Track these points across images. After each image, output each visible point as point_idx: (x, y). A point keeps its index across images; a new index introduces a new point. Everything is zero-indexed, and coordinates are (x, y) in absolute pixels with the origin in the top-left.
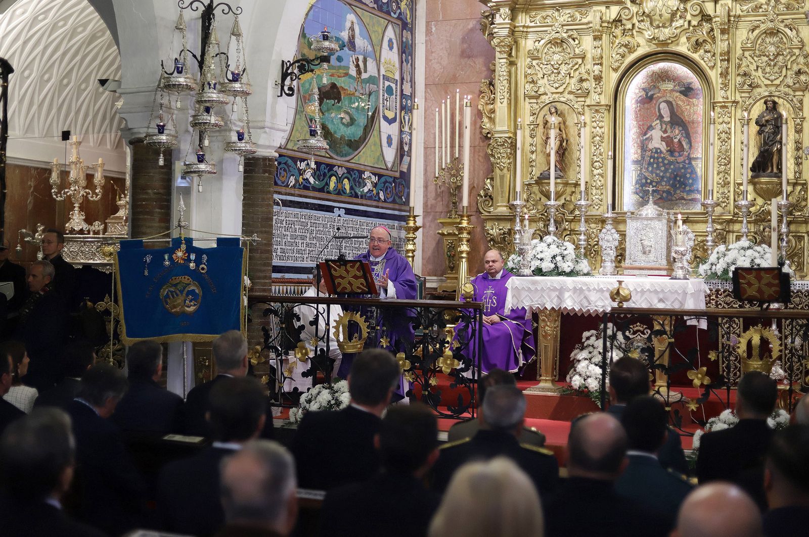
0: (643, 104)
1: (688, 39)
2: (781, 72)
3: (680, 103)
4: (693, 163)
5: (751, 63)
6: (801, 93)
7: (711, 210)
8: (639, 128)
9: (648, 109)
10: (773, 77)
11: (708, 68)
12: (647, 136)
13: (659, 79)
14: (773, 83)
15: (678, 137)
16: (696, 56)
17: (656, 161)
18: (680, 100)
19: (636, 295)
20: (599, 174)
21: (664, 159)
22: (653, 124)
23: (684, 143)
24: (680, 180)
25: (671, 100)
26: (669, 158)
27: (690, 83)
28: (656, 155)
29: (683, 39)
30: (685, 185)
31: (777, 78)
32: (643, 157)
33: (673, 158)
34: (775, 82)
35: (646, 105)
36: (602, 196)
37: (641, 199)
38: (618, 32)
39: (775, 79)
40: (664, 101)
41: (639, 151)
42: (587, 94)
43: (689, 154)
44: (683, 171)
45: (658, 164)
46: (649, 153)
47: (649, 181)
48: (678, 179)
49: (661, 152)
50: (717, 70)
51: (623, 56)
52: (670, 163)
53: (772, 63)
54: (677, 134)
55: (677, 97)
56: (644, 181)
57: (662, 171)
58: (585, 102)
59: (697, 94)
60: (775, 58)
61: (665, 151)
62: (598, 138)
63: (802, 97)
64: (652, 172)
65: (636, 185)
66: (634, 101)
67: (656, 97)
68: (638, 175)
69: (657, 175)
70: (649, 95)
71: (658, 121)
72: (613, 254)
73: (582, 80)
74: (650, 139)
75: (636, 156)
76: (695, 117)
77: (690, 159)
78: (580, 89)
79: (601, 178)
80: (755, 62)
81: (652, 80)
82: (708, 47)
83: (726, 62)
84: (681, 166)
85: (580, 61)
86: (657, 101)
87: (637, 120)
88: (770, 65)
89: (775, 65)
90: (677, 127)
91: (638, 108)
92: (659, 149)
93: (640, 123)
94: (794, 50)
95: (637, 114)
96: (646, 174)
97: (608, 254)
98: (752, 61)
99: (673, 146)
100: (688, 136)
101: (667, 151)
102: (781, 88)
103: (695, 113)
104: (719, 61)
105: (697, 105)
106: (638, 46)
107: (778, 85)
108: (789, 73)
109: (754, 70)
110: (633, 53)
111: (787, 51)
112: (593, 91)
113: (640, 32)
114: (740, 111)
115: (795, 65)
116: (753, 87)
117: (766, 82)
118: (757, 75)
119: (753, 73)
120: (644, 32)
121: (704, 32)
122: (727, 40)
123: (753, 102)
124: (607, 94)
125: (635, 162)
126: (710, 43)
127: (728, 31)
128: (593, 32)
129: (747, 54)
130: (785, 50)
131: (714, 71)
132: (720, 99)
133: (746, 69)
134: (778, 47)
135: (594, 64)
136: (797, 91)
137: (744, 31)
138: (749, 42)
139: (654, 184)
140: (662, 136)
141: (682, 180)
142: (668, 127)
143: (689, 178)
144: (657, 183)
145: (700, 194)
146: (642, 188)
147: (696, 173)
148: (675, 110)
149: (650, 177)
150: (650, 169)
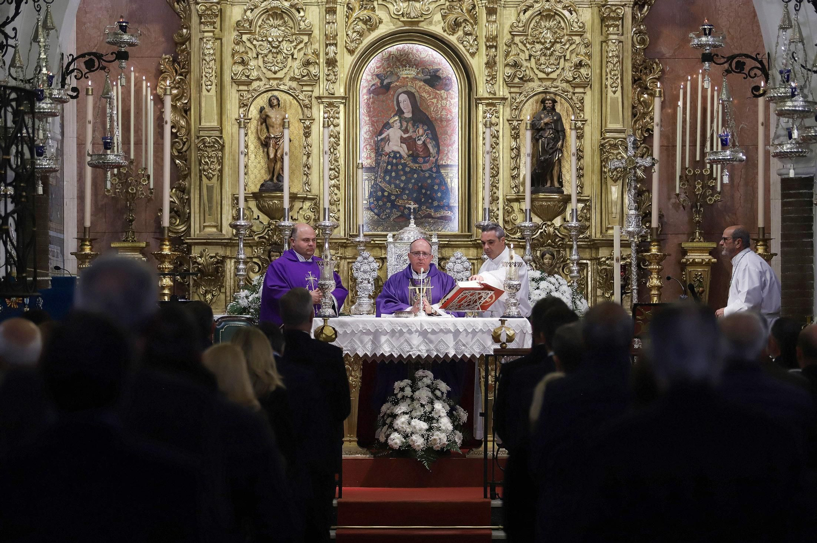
0: (378, 95)
1: (444, 17)
2: (558, 64)
3: (424, 94)
4: (442, 171)
5: (523, 51)
6: (581, 90)
8: (372, 125)
9: (383, 101)
10: (550, 70)
11: (468, 55)
12: (383, 136)
13: (398, 63)
14: (549, 77)
15: (423, 139)
16: (453, 39)
18: (425, 91)
21: (405, 165)
22: (391, 121)
23: (430, 146)
24: (426, 192)
25: (413, 90)
26: (411, 164)
27: (438, 70)
28: (394, 161)
29: (438, 17)
30: (433, 200)
31: (554, 71)
32: (378, 163)
33: (417, 165)
34: (551, 76)
35: (381, 97)
37: (376, 217)
38: (356, 4)
39: (552, 72)
40: (404, 92)
41: (373, 155)
43: (437, 160)
44: (429, 181)
45: (397, 171)
46: (385, 158)
47: (386, 194)
48: (424, 191)
49: (401, 157)
50: (481, 58)
51: (361, 35)
52: (413, 171)
53: (548, 52)
54: (421, 135)
55: (420, 87)
56: (380, 194)
57: (402, 181)
58: (312, 92)
59: (446, 85)
60: (552, 46)
61: (406, 156)
63: (583, 95)
64: (389, 183)
65: (369, 198)
66: (366, 91)
67: (394, 87)
68: (372, 187)
69: (397, 186)
70: (385, 83)
71: (396, 118)
72: (371, 288)
73: (308, 64)
74: (387, 140)
75: (369, 161)
76: (444, 113)
77: (439, 167)
78: (306, 74)
80: (528, 50)
81: (388, 64)
82: (468, 28)
83: (494, 50)
84: (427, 175)
85: (306, 39)
86: (395, 92)
87: (369, 116)
88: (545, 55)
89: (551, 55)
90: (421, 126)
91: (371, 100)
92: (399, 153)
93: (373, 119)
94: (573, 38)
95: (370, 108)
96: (383, 185)
97: (365, 289)
98: (524, 48)
99: (416, 150)
100: (435, 138)
102: (558, 83)
103: (443, 108)
104: (484, 47)
105: (445, 98)
106: (381, 22)
107: (554, 80)
108: (568, 65)
109: (526, 60)
110: (374, 31)
111: (566, 38)
112: (325, 78)
113: (384, 5)
114: (508, 109)
115: (574, 56)
116: (525, 80)
117: (541, 75)
118: (529, 66)
119: (524, 64)
120: (389, 6)
121: (465, 9)
122: (494, 22)
123: (525, 100)
124: (341, 82)
125: (367, 169)
126: (471, 24)
127: (496, 13)
128: (327, 3)
129: (517, 39)
130: (563, 36)
131: (476, 59)
132: (485, 94)
133: (516, 58)
134: (555, 33)
135: (327, 45)
136: (576, 87)
137: (513, 10)
138: (520, 24)
139: (393, 198)
140: (401, 137)
141: (428, 192)
142: (410, 125)
143: (437, 192)
144: (397, 196)
145: (452, 211)
146: (378, 203)
147: (446, 184)
148: (419, 104)
149: (388, 189)
150: (387, 178)
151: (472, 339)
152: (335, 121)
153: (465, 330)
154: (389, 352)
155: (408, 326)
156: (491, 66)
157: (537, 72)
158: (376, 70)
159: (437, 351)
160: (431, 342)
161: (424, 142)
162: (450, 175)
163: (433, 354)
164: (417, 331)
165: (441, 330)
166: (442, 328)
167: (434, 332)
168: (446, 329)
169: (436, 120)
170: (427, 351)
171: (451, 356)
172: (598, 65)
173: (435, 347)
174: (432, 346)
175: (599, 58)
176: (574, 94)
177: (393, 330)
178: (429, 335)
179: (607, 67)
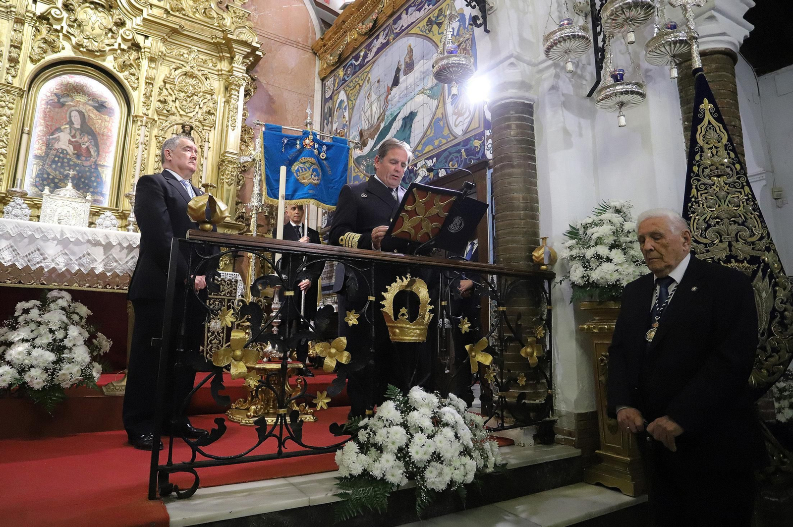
0: (54, 107)
1: (115, 59)
2: (195, 108)
3: (91, 115)
4: (99, 169)
5: (171, 95)
6: (209, 128)
8: (47, 127)
9: (58, 113)
10: (189, 111)
11: (130, 88)
12: (54, 136)
13: (74, 90)
15: (87, 144)
16: (121, 76)
17: (61, 160)
18: (93, 114)
19: (120, 251)
21: (70, 160)
22: (62, 128)
23: (92, 151)
24: (84, 181)
25: (84, 111)
26: (75, 160)
27: (105, 102)
28: (61, 155)
30: (90, 187)
31: (191, 112)
32: (47, 154)
33: (79, 161)
34: (189, 115)
35: (57, 110)
37: (40, 192)
38: (44, 29)
40: (77, 111)
41: (44, 148)
43: (96, 161)
44: (88, 174)
45: (62, 163)
46: (54, 152)
47: (51, 177)
48: (83, 180)
49: (67, 153)
50: (140, 92)
51: (45, 52)
52: (76, 165)
53: (189, 99)
54: (86, 141)
55: (89, 110)
56: (45, 176)
59: (110, 113)
60: (192, 96)
61: (71, 154)
63: (209, 131)
64: (55, 170)
65: (36, 178)
66: (44, 102)
68: (40, 170)
69: (60, 173)
70: (62, 100)
71: (67, 126)
74: (58, 139)
75: (40, 151)
76: (105, 130)
77: (97, 165)
80: (175, 94)
81: (66, 89)
82: (133, 70)
83: (151, 86)
84: (87, 169)
86: (68, 109)
87: (44, 120)
88: (186, 101)
89: (190, 102)
90: (86, 135)
91: (48, 110)
92: (66, 150)
93: (48, 123)
94: (207, 95)
95: (46, 115)
96: (49, 170)
98: (172, 93)
99: (81, 151)
100: (97, 145)
102: (193, 120)
103: (106, 127)
104: (144, 84)
105: (108, 121)
106: (63, 49)
107: (191, 118)
108: (200, 112)
109: (173, 101)
110: (56, 52)
111: (201, 94)
112: (5, 71)
113: (67, 37)
114: (156, 129)
115: (205, 106)
116: (170, 113)
117: (182, 112)
118: (174, 105)
119: (171, 103)
120: (72, 37)
121: (132, 58)
122: (154, 68)
123: (169, 125)
124: (21, 80)
125: (37, 157)
126: (135, 68)
127: (156, 62)
128: (16, 15)
129: (168, 86)
130: (200, 92)
131: (137, 92)
132: (141, 114)
133: (166, 98)
134: (195, 89)
135: (11, 46)
136: (205, 126)
137: (167, 68)
138: (172, 77)
139: (56, 180)
140: (70, 140)
141: (86, 181)
142: (78, 133)
143: (94, 181)
144: (60, 180)
145: (103, 197)
146: (43, 182)
147: (101, 178)
148: (87, 120)
149: (53, 174)
150: (54, 166)
151: (127, 255)
152: (10, 105)
153: (120, 244)
154: (10, 261)
155: (43, 232)
156: (148, 97)
157: (179, 110)
158: (55, 90)
159: (80, 264)
160: (74, 254)
161: (88, 148)
162: (105, 172)
163: (73, 269)
164: (54, 239)
165: (89, 241)
166: (90, 238)
167: (78, 242)
168: (94, 240)
169: (99, 134)
170: (67, 264)
171: (97, 272)
172: (222, 114)
173: (78, 260)
174: (74, 259)
175: (222, 111)
176: (203, 129)
177: (20, 235)
178: (71, 246)
179: (229, 114)
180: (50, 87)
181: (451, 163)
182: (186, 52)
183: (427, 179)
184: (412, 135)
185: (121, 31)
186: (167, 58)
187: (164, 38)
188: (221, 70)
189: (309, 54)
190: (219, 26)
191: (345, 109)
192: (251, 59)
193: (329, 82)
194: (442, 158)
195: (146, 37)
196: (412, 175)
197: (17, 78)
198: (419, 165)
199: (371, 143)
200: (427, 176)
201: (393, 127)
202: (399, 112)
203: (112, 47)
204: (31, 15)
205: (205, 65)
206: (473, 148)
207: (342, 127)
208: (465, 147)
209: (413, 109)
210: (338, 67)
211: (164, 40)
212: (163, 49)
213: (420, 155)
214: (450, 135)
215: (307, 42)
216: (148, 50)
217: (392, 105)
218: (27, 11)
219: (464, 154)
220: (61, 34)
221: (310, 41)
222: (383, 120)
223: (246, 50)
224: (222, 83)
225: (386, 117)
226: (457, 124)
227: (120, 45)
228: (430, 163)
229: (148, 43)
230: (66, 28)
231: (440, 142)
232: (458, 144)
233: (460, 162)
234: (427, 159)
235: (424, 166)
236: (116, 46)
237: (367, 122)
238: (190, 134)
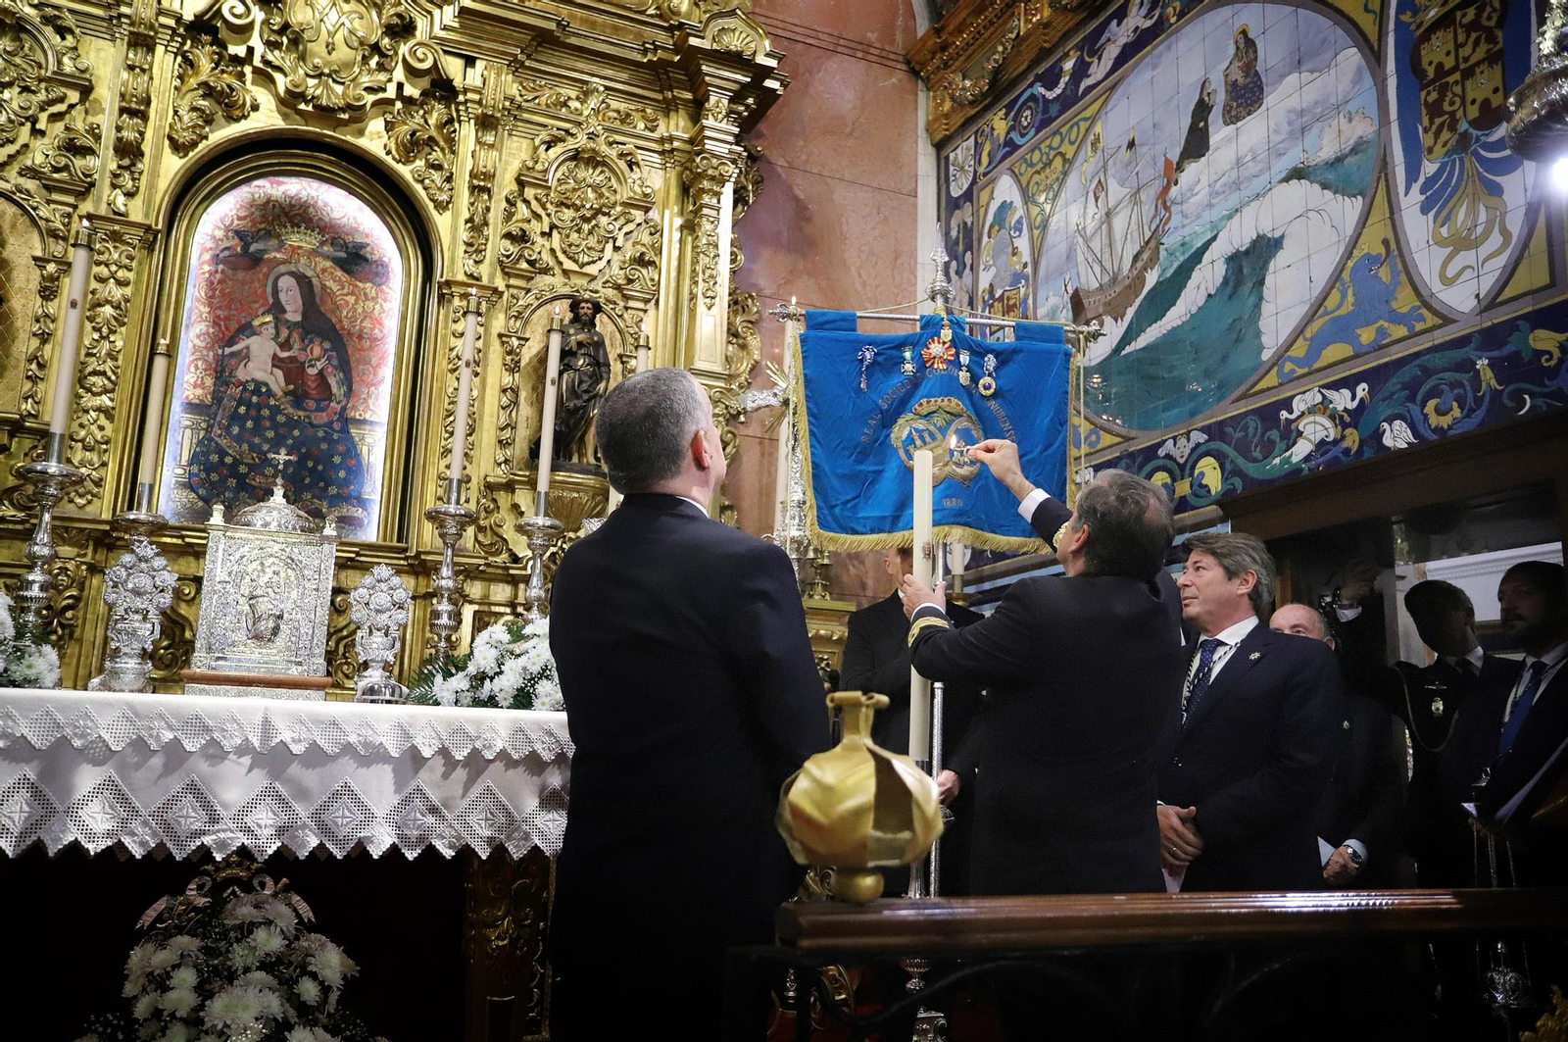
0: (234, 269)
1: (389, 126)
2: (602, 251)
3: (330, 284)
4: (353, 431)
5: (538, 217)
6: (640, 305)
7: (453, 531)
8: (215, 324)
9: (243, 283)
10: (586, 259)
11: (431, 205)
12: (236, 348)
13: (283, 219)
14: (585, 270)
15: (319, 365)
16: (405, 171)
17: (253, 412)
18: (334, 281)
20: (99, 409)
21: (276, 410)
22: (256, 323)
23: (333, 382)
25: (309, 273)
26: (290, 410)
27: (363, 246)
28: (255, 399)
29: (376, 125)
30: (329, 483)
31: (593, 262)
32: (217, 397)
33: (301, 413)
34: (587, 270)
35: (240, 274)
36: (102, 472)
37: (200, 504)
38: (203, 55)
39: (589, 263)
40: (291, 274)
41: (209, 382)
42: (84, 188)
43: (344, 409)
44: (324, 446)
45: (257, 420)
46: (235, 391)
47: (228, 460)
48: (310, 464)
49: (270, 393)
50: (456, 216)
51: (209, 121)
52: (291, 423)
53: (586, 227)
54: (317, 357)
55: (324, 270)
56: (215, 458)
57: (267, 440)
58: (75, 207)
59: (377, 274)
60: (594, 217)
61: (280, 393)
62: (108, 310)
63: (641, 314)
64: (239, 439)
65: (190, 464)
66: (207, 256)
67: (270, 260)
68: (200, 443)
69: (253, 448)
70: (252, 248)
71: (269, 318)
72: (147, 632)
73: (73, 148)
74: (245, 356)
75: (199, 392)
76: (367, 324)
77: (346, 421)
78: (66, 168)
79: (103, 421)
80: (549, 215)
81: (263, 216)
82: (436, 155)
83: (486, 197)
84: (321, 434)
85: (74, 96)
86: (271, 270)
87: (210, 305)
88: (579, 231)
89: (590, 233)
90: (317, 341)
91: (218, 276)
92: (266, 385)
93: (219, 312)
94: (633, 211)
95: (214, 290)
96: (223, 442)
97: (133, 633)
98: (540, 211)
99: (304, 384)
100: (345, 367)
101: (286, 394)
102: (597, 285)
103: (367, 315)
104: (467, 192)
105: (373, 298)
106: (255, 108)
107: (593, 278)
108: (617, 258)
109: (543, 234)
110: (237, 120)
111: (619, 209)
112: (107, 181)
113: (264, 77)
114: (502, 317)
115: (630, 243)
116: (538, 268)
117: (569, 265)
118: (547, 245)
119: (539, 240)
120: (278, 76)
121: (432, 121)
122: (492, 146)
123: (536, 304)
124: (148, 203)
125: (192, 407)
126: (443, 150)
127: (496, 129)
128: (132, 24)
129: (529, 193)
130: (615, 204)
131: (448, 214)
132: (461, 277)
133: (525, 226)
134: (601, 195)
135: (122, 111)
136: (633, 298)
137: (525, 143)
138: (539, 167)
139: (243, 469)
140: (275, 356)
141: (320, 468)
142: (295, 336)
143: (338, 467)
144: (251, 467)
145: (365, 509)
146: (208, 475)
147: (358, 456)
148: (318, 300)
149: (233, 451)
150: (236, 430)
151: (467, 787)
152: (121, 274)
153: (444, 752)
154: (109, 834)
155: (207, 729)
156: (477, 226)
157: (562, 257)
158: (236, 222)
159: (324, 829)
160: (302, 794)
161: (321, 373)
162: (368, 440)
163: (303, 845)
164: (244, 749)
165: (348, 749)
166: (353, 739)
167: (315, 756)
168: (366, 744)
169: (350, 334)
170: (281, 831)
171: (376, 852)
172: (674, 263)
173: (317, 816)
174: (302, 811)
175: (675, 253)
176: (626, 308)
177: (139, 745)
178: (295, 769)
179: (696, 262)
180: (222, 213)
181: (1432, 404)
182: (573, 94)
183: (1335, 452)
184: (1267, 309)
185: (404, 49)
186: (526, 116)
187: (516, 60)
188: (671, 139)
189: (898, 77)
190: (660, 16)
191: (1019, 229)
192: (750, 101)
193: (962, 152)
194: (1393, 384)
195: (470, 62)
196: (1274, 434)
197: (138, 201)
198: (1299, 405)
199: (1114, 330)
200: (1335, 442)
201: (1191, 284)
202: (1214, 238)
203: (381, 95)
204: (172, 23)
205: (625, 128)
206: (1526, 356)
207: (1008, 279)
208: (1496, 353)
209: (1267, 228)
210: (987, 109)
211: (516, 67)
212: (514, 90)
213: (1300, 371)
214: (1424, 311)
215: (893, 42)
216: (476, 97)
217: (1185, 216)
218: (160, 12)
219: (1488, 377)
220: (248, 70)
221: (899, 37)
222: (1153, 261)
223: (739, 77)
224: (673, 175)
225: (1163, 254)
226: (1450, 272)
227: (400, 86)
228: (1342, 400)
229: (474, 77)
230: (259, 49)
231: (1381, 332)
232: (1462, 342)
233: (1470, 400)
234: (1335, 386)
235: (1323, 408)
236: (391, 92)
237: (1097, 269)
238: (594, 326)
